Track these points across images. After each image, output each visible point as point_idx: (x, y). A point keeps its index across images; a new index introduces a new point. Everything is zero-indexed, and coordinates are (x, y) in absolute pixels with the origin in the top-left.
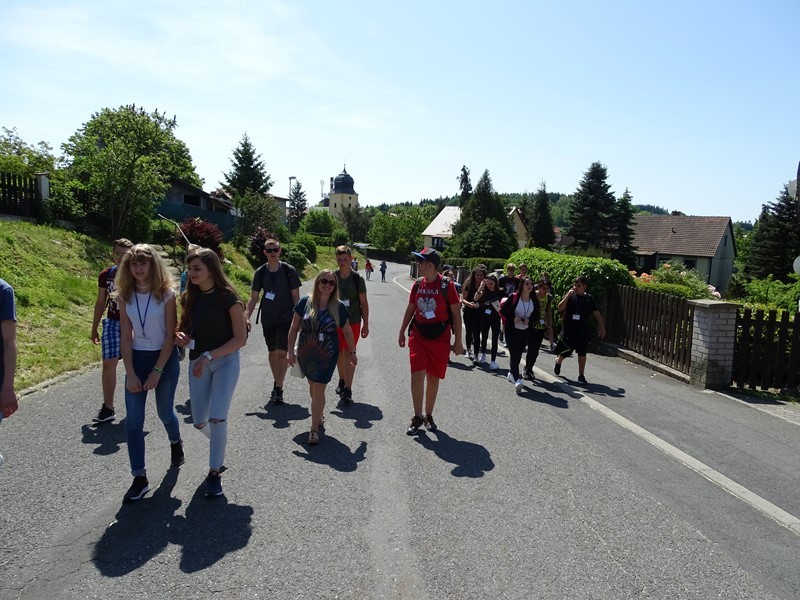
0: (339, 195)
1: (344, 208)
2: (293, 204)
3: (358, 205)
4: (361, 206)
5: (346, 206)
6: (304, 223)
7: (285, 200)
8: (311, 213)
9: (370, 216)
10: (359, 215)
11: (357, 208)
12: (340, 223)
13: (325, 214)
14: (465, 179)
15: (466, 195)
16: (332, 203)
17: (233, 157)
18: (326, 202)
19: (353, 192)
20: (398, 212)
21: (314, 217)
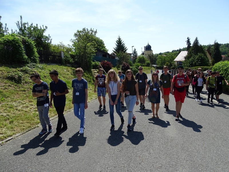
0: (147, 51)
1: (149, 55)
2: (134, 55)
3: (153, 54)
4: (154, 54)
5: (149, 54)
6: (137, 60)
7: (131, 54)
8: (139, 57)
9: (157, 57)
10: (153, 57)
11: (153, 55)
12: (147, 59)
13: (143, 57)
14: (188, 42)
15: (189, 47)
16: (145, 54)
17: (116, 43)
18: (143, 54)
19: (151, 50)
20: (166, 55)
21: (140, 58)
